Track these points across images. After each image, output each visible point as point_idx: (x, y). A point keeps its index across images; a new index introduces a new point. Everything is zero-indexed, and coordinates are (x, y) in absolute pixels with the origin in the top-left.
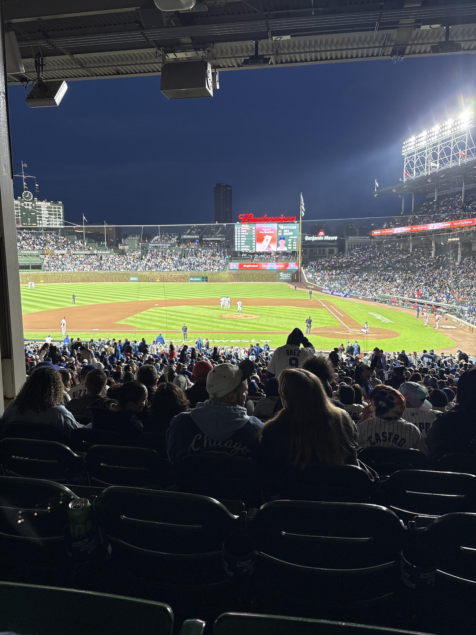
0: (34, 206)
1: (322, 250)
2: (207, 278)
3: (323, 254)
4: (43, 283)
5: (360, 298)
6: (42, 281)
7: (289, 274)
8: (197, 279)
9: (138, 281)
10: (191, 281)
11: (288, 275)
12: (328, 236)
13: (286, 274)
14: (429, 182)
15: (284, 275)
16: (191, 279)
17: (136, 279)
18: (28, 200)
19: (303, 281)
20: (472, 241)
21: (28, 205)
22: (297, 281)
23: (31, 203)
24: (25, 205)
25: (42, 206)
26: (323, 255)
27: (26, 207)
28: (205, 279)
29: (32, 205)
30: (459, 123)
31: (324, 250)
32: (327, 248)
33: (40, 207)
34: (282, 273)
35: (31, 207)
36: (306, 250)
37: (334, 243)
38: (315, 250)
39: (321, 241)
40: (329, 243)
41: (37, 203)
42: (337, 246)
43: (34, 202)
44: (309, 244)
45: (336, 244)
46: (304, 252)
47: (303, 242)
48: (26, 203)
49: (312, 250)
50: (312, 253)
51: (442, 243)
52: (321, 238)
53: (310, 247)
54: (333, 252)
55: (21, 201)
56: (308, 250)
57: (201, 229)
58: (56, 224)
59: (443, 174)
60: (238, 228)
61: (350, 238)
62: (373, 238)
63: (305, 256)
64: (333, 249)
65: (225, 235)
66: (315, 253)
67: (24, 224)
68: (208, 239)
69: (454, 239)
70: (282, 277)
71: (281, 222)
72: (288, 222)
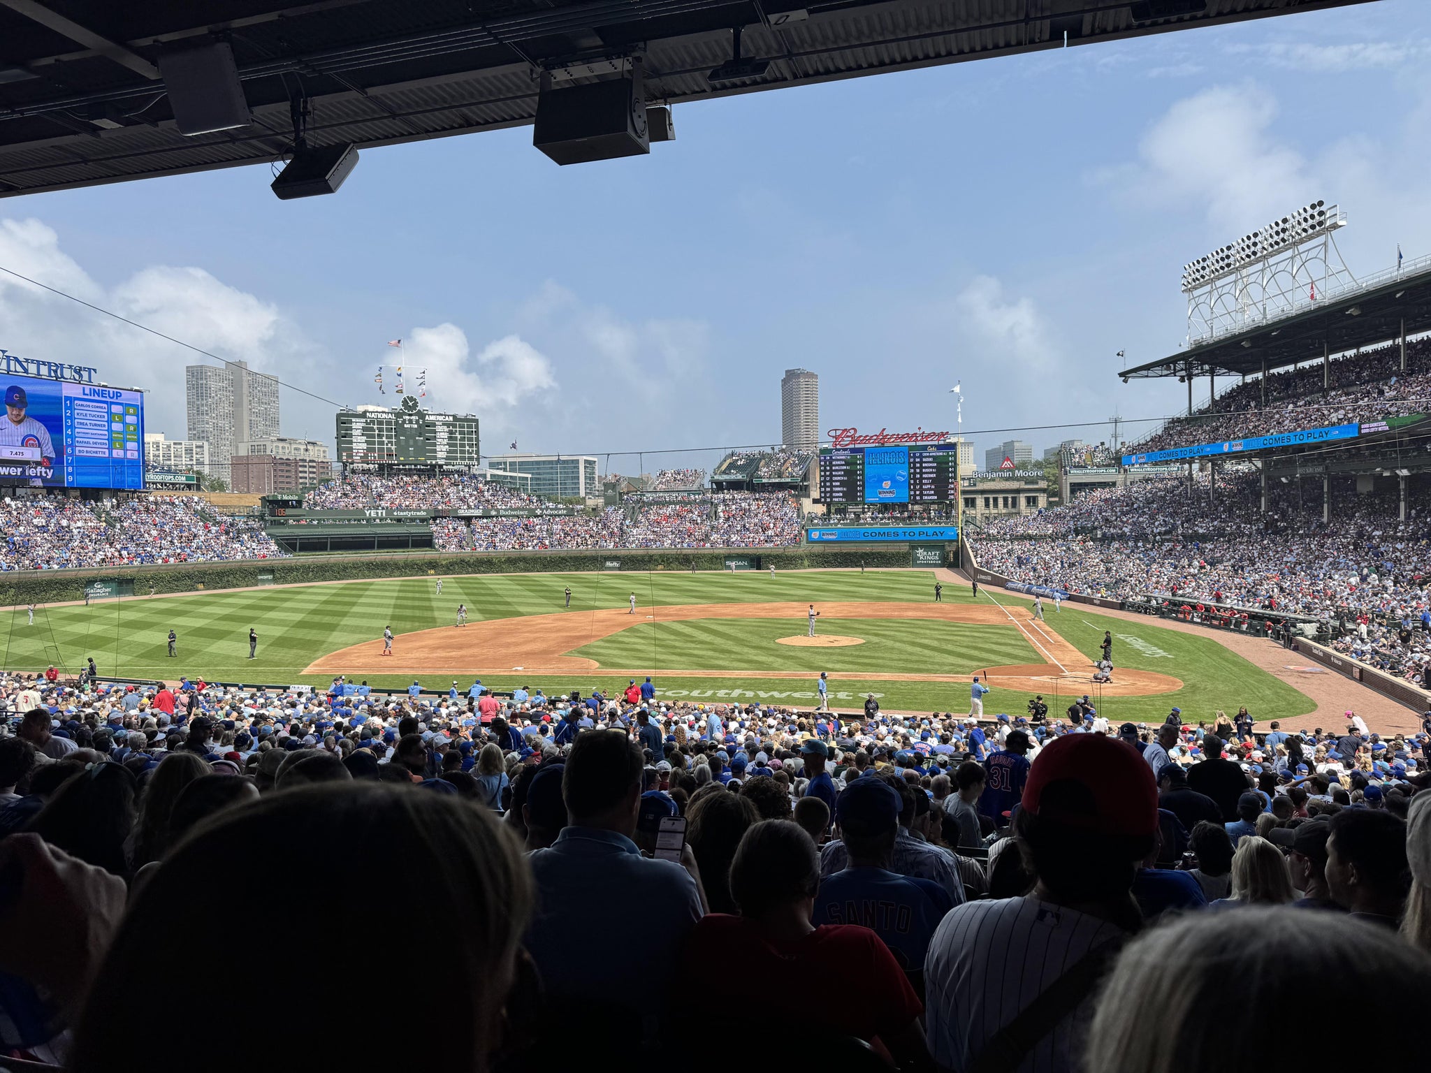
0: (421, 423)
1: (1010, 500)
2: (760, 560)
5: (1095, 601)
6: (432, 572)
7: (938, 552)
9: (620, 569)
11: (935, 555)
12: (1021, 471)
13: (929, 552)
14: (1246, 346)
15: (925, 553)
17: (616, 564)
18: (411, 412)
19: (967, 566)
20: (1353, 473)
21: (411, 422)
22: (955, 565)
23: (417, 418)
24: (404, 421)
25: (437, 423)
26: (1014, 510)
27: (405, 426)
28: (756, 564)
29: (417, 422)
31: (1014, 499)
32: (1021, 495)
33: (434, 425)
34: (920, 551)
35: (416, 426)
36: (973, 500)
37: (1037, 483)
38: (995, 500)
39: (1007, 479)
40: (1026, 483)
41: (427, 418)
42: (1043, 491)
43: (421, 415)
44: (980, 487)
45: (1043, 484)
46: (970, 503)
47: (966, 483)
48: (407, 417)
49: (987, 500)
50: (987, 505)
51: (1283, 480)
52: (1006, 475)
53: (982, 492)
54: (1034, 502)
55: (398, 415)
56: (980, 501)
57: (752, 463)
58: (463, 459)
59: (1277, 329)
60: (825, 457)
61: (1072, 472)
62: (1125, 472)
63: (973, 512)
64: (1034, 497)
65: (801, 473)
66: (996, 506)
67: (402, 459)
68: (764, 481)
69: (1311, 470)
70: (921, 557)
71: (916, 440)
72: (932, 440)
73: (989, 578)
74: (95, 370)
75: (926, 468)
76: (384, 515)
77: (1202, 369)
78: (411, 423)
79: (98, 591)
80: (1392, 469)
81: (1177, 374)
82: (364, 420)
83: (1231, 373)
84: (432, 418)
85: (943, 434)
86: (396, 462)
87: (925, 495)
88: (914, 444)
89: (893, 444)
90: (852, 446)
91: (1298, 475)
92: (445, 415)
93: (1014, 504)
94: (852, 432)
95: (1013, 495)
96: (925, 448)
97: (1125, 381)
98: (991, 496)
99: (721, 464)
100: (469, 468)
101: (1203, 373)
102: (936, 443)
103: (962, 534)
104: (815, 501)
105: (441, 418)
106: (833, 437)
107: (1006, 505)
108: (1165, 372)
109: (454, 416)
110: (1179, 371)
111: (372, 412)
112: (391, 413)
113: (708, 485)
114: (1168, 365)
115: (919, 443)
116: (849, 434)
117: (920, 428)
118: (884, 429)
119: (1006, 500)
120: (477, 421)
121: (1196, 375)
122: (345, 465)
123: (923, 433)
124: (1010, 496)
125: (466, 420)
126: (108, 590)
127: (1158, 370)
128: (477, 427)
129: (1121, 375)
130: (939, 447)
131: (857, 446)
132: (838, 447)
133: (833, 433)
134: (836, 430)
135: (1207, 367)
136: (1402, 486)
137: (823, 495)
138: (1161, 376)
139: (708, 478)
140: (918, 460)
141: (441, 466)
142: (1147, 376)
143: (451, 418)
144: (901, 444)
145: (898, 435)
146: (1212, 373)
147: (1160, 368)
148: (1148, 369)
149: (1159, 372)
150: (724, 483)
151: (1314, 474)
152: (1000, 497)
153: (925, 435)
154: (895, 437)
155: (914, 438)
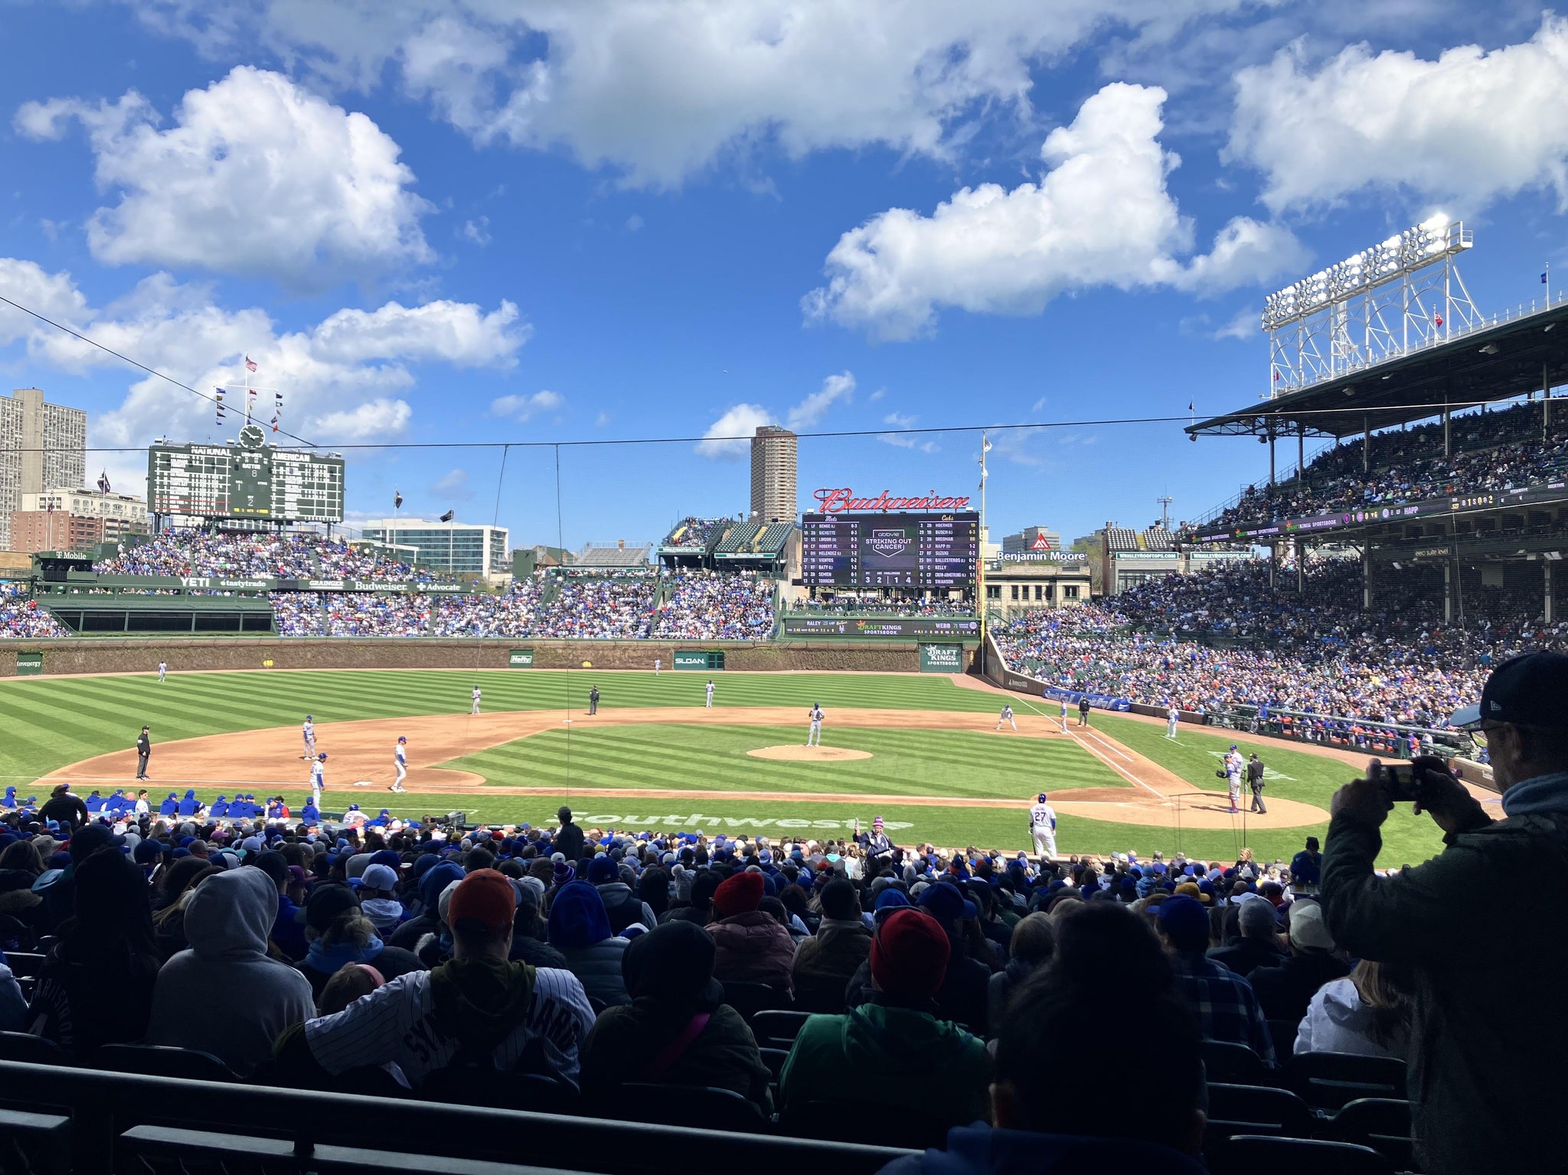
0: (265, 463)
1: (1044, 589)
2: (721, 657)
3: (1047, 599)
4: (273, 667)
6: (270, 663)
7: (954, 652)
8: (695, 661)
9: (533, 665)
10: (680, 666)
11: (951, 654)
12: (1058, 553)
13: (944, 652)
14: (1349, 394)
15: (939, 653)
16: (679, 661)
17: (526, 659)
18: (252, 448)
19: (994, 670)
21: (252, 461)
22: (976, 669)
23: (261, 456)
24: (243, 460)
26: (1049, 602)
27: (244, 466)
28: (716, 661)
29: (261, 461)
30: (1423, 239)
31: (1049, 589)
32: (1058, 584)
33: (284, 466)
34: (932, 649)
35: (258, 467)
36: (998, 589)
37: (1078, 569)
38: (1026, 589)
39: (1042, 563)
40: (1065, 569)
41: (274, 456)
42: (1086, 579)
43: (267, 452)
44: (1007, 571)
45: (1085, 571)
46: (994, 592)
47: (989, 567)
48: (246, 455)
49: (1015, 588)
50: (1015, 596)
51: (1396, 565)
52: (1039, 557)
53: (1009, 578)
54: (1075, 594)
55: (236, 451)
56: (1006, 588)
57: (713, 532)
58: (321, 513)
59: (1389, 373)
60: (809, 525)
61: (1121, 556)
62: (1188, 558)
63: (996, 603)
64: (1075, 588)
65: (776, 547)
66: (1026, 596)
67: (237, 510)
68: (729, 556)
69: (1433, 552)
70: (933, 658)
71: (928, 507)
72: (948, 508)
73: (1025, 685)
75: (940, 543)
76: (207, 585)
77: (1287, 427)
78: (252, 463)
80: (1539, 552)
81: (1257, 432)
82: (186, 456)
83: (1324, 434)
84: (281, 456)
85: (963, 501)
86: (228, 514)
87: (938, 578)
88: (924, 511)
89: (897, 512)
90: (845, 512)
91: (1415, 559)
92: (300, 454)
93: (1050, 596)
94: (846, 493)
95: (1047, 584)
96: (938, 517)
97: (1193, 439)
98: (1020, 584)
99: (673, 532)
100: (329, 526)
101: (1287, 433)
102: (953, 511)
103: (986, 630)
104: (796, 583)
105: (293, 457)
106: (821, 499)
107: (1038, 597)
108: (1243, 429)
109: (312, 456)
110: (1260, 427)
111: (199, 446)
112: (226, 449)
113: (653, 560)
114: (1246, 418)
115: (931, 511)
116: (841, 496)
117: (932, 492)
118: (887, 491)
119: (1038, 589)
120: (342, 463)
121: (1282, 434)
122: (158, 516)
123: (937, 497)
124: (1044, 584)
125: (329, 462)
127: (1233, 427)
128: (342, 471)
129: (1188, 430)
130: (956, 516)
131: (852, 512)
132: (827, 512)
133: (820, 495)
134: (824, 490)
135: (1293, 424)
136: (1547, 575)
137: (806, 574)
138: (1237, 434)
139: (655, 550)
140: (929, 532)
141: (290, 522)
142: (1220, 434)
143: (308, 458)
144: (908, 511)
145: (904, 499)
146: (1301, 431)
147: (1236, 423)
148: (1222, 425)
149: (1235, 429)
150: (676, 558)
151: (1437, 557)
152: (1032, 585)
153: (938, 501)
154: (900, 502)
155: (926, 504)
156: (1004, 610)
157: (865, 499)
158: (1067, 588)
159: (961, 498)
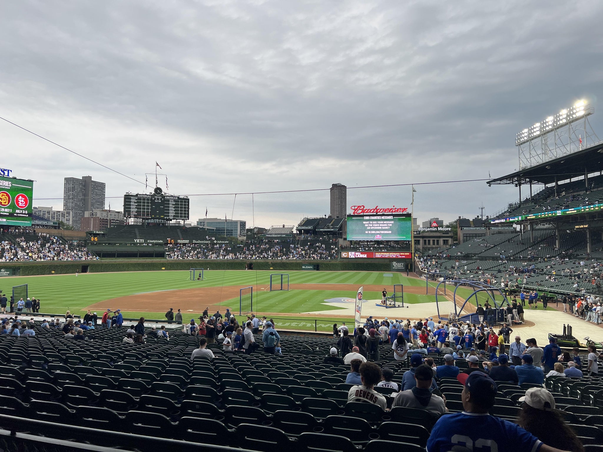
0: (163, 200)
1: (436, 241)
2: (319, 266)
3: (437, 245)
4: (165, 270)
6: (164, 268)
7: (403, 263)
8: (309, 267)
10: (304, 269)
11: (402, 265)
12: (441, 228)
13: (399, 264)
14: (548, 168)
15: (397, 264)
16: (303, 267)
18: (158, 195)
19: (417, 270)
21: (158, 199)
22: (411, 270)
24: (155, 199)
27: (156, 201)
28: (316, 267)
29: (161, 199)
30: (574, 111)
31: (438, 241)
32: (441, 239)
33: (169, 201)
34: (394, 263)
35: (160, 201)
36: (419, 241)
37: (448, 233)
38: (429, 241)
40: (443, 234)
41: (166, 197)
42: (451, 237)
43: (163, 197)
44: (421, 235)
45: (450, 234)
46: (417, 242)
47: (415, 233)
48: (157, 197)
49: (425, 241)
50: (425, 243)
51: (568, 231)
52: (434, 229)
53: (423, 237)
54: (447, 243)
55: (152, 196)
56: (422, 241)
57: (316, 221)
58: (181, 217)
59: (563, 160)
61: (464, 229)
62: (489, 229)
63: (419, 246)
64: (447, 240)
65: (338, 227)
66: (429, 244)
67: (153, 216)
68: (321, 230)
69: (582, 226)
70: (395, 266)
71: (392, 212)
72: (400, 212)
74: (11, 171)
76: (143, 242)
77: (525, 181)
79: (3, 273)
81: (514, 183)
82: (137, 198)
83: (539, 183)
84: (168, 198)
85: (405, 209)
86: (150, 218)
88: (391, 213)
89: (381, 213)
90: (362, 214)
91: (575, 229)
92: (174, 197)
93: (438, 243)
94: (362, 207)
95: (437, 239)
97: (490, 186)
98: (427, 239)
99: (302, 222)
100: (184, 221)
101: (526, 183)
102: (402, 213)
103: (414, 256)
104: (345, 239)
105: (171, 198)
106: (354, 210)
107: (434, 244)
108: (508, 182)
109: (178, 197)
110: (515, 181)
111: (140, 195)
112: (149, 195)
113: (295, 232)
114: (510, 178)
116: (361, 208)
117: (394, 206)
118: (377, 206)
119: (434, 241)
120: (188, 199)
121: (523, 183)
122: (127, 219)
123: (396, 208)
124: (436, 239)
125: (184, 199)
126: (7, 273)
127: (505, 181)
128: (188, 202)
129: (488, 183)
130: (403, 215)
131: (364, 214)
132: (356, 214)
133: (353, 208)
134: (355, 206)
135: (528, 180)
138: (506, 184)
139: (295, 228)
141: (171, 220)
142: (500, 184)
143: (177, 198)
145: (384, 209)
146: (531, 183)
147: (506, 180)
148: (501, 181)
149: (505, 182)
150: (303, 231)
151: (584, 228)
152: (431, 240)
153: (396, 210)
154: (382, 210)
155: (391, 211)
156: (421, 248)
157: (370, 209)
158: (444, 241)
159: (404, 209)
